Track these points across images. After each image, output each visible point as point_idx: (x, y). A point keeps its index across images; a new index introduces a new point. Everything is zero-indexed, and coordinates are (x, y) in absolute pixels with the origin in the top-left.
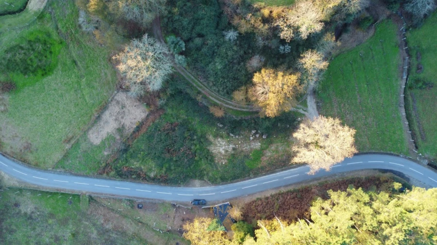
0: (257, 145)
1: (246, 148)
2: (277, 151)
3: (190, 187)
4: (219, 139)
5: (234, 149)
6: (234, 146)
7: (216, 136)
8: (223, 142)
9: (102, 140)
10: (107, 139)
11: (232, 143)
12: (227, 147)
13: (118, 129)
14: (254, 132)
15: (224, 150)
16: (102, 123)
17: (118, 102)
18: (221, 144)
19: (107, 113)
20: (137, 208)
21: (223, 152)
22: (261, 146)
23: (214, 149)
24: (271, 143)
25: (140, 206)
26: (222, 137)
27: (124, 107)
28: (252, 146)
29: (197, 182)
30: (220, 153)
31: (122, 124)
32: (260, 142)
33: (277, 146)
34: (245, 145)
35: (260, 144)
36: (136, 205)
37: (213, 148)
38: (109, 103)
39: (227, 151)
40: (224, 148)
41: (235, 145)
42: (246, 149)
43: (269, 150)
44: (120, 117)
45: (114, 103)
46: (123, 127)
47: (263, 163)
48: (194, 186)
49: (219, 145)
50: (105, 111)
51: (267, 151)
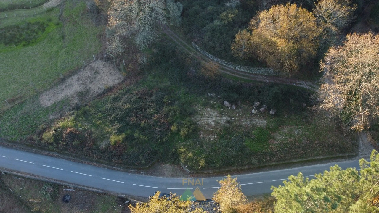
0: (263, 123)
1: (246, 122)
2: (291, 134)
3: (154, 175)
4: (209, 109)
5: (228, 122)
6: (229, 119)
7: (205, 105)
8: (214, 112)
9: (55, 103)
10: (62, 102)
11: (226, 115)
12: (218, 118)
13: (80, 92)
14: (257, 104)
15: (214, 121)
16: (64, 86)
17: (92, 69)
18: (210, 115)
19: (75, 77)
20: (60, 201)
21: (213, 124)
22: (267, 124)
23: (201, 120)
24: (282, 124)
25: (68, 198)
26: (212, 107)
27: (98, 73)
28: (255, 123)
29: (167, 168)
30: (208, 124)
31: (88, 88)
32: (265, 120)
33: (291, 129)
34: (245, 119)
35: (266, 122)
36: (61, 196)
37: (198, 119)
38: (81, 68)
39: (217, 123)
40: (214, 119)
41: (231, 117)
42: (246, 125)
43: (279, 133)
44: (89, 82)
45: (88, 68)
46: (88, 91)
47: (271, 148)
48: (162, 174)
49: (208, 115)
50: (73, 75)
51: (277, 133)
